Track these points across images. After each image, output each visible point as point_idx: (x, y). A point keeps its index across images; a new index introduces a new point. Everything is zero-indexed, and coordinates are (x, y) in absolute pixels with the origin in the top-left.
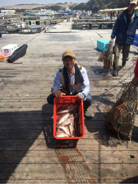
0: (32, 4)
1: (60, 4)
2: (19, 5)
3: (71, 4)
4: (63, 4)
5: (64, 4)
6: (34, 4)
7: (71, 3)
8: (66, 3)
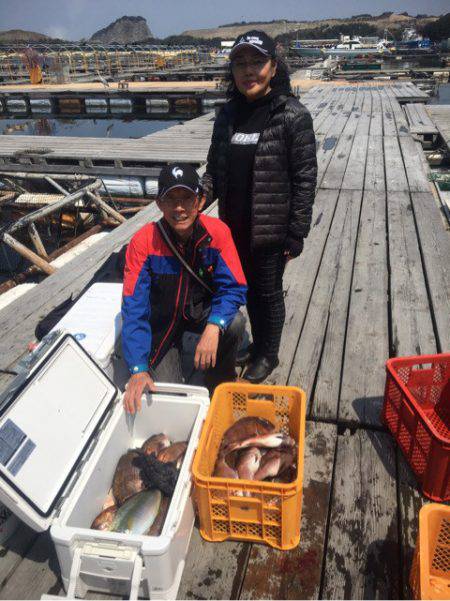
0: (273, 22)
1: (367, 17)
2: (232, 25)
3: (405, 18)
4: (375, 19)
5: (380, 17)
6: (280, 22)
7: (405, 14)
8: (386, 15)
